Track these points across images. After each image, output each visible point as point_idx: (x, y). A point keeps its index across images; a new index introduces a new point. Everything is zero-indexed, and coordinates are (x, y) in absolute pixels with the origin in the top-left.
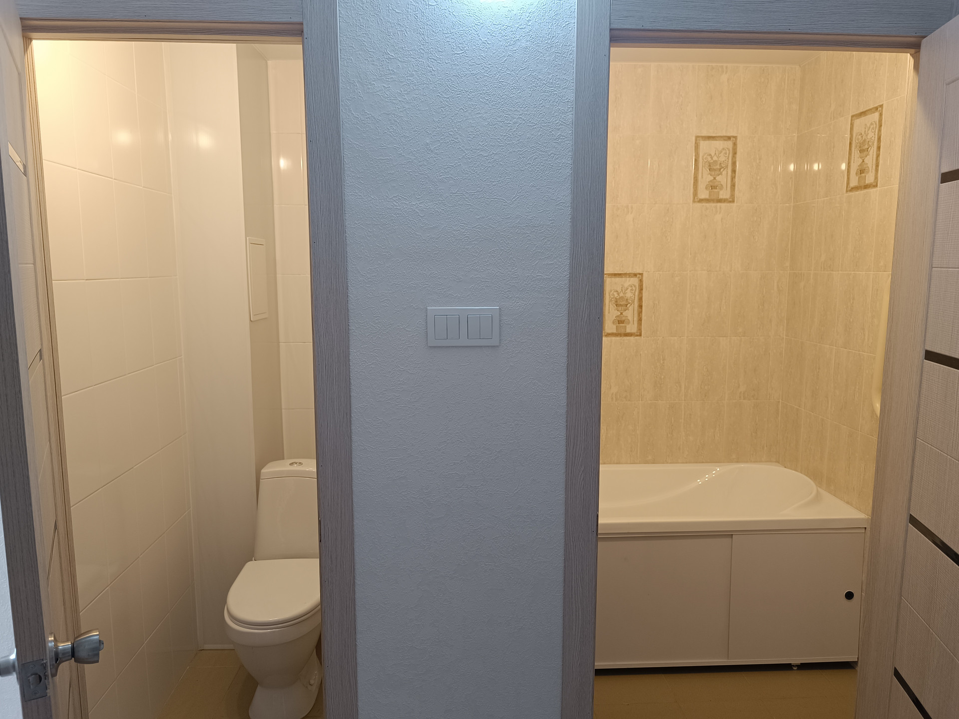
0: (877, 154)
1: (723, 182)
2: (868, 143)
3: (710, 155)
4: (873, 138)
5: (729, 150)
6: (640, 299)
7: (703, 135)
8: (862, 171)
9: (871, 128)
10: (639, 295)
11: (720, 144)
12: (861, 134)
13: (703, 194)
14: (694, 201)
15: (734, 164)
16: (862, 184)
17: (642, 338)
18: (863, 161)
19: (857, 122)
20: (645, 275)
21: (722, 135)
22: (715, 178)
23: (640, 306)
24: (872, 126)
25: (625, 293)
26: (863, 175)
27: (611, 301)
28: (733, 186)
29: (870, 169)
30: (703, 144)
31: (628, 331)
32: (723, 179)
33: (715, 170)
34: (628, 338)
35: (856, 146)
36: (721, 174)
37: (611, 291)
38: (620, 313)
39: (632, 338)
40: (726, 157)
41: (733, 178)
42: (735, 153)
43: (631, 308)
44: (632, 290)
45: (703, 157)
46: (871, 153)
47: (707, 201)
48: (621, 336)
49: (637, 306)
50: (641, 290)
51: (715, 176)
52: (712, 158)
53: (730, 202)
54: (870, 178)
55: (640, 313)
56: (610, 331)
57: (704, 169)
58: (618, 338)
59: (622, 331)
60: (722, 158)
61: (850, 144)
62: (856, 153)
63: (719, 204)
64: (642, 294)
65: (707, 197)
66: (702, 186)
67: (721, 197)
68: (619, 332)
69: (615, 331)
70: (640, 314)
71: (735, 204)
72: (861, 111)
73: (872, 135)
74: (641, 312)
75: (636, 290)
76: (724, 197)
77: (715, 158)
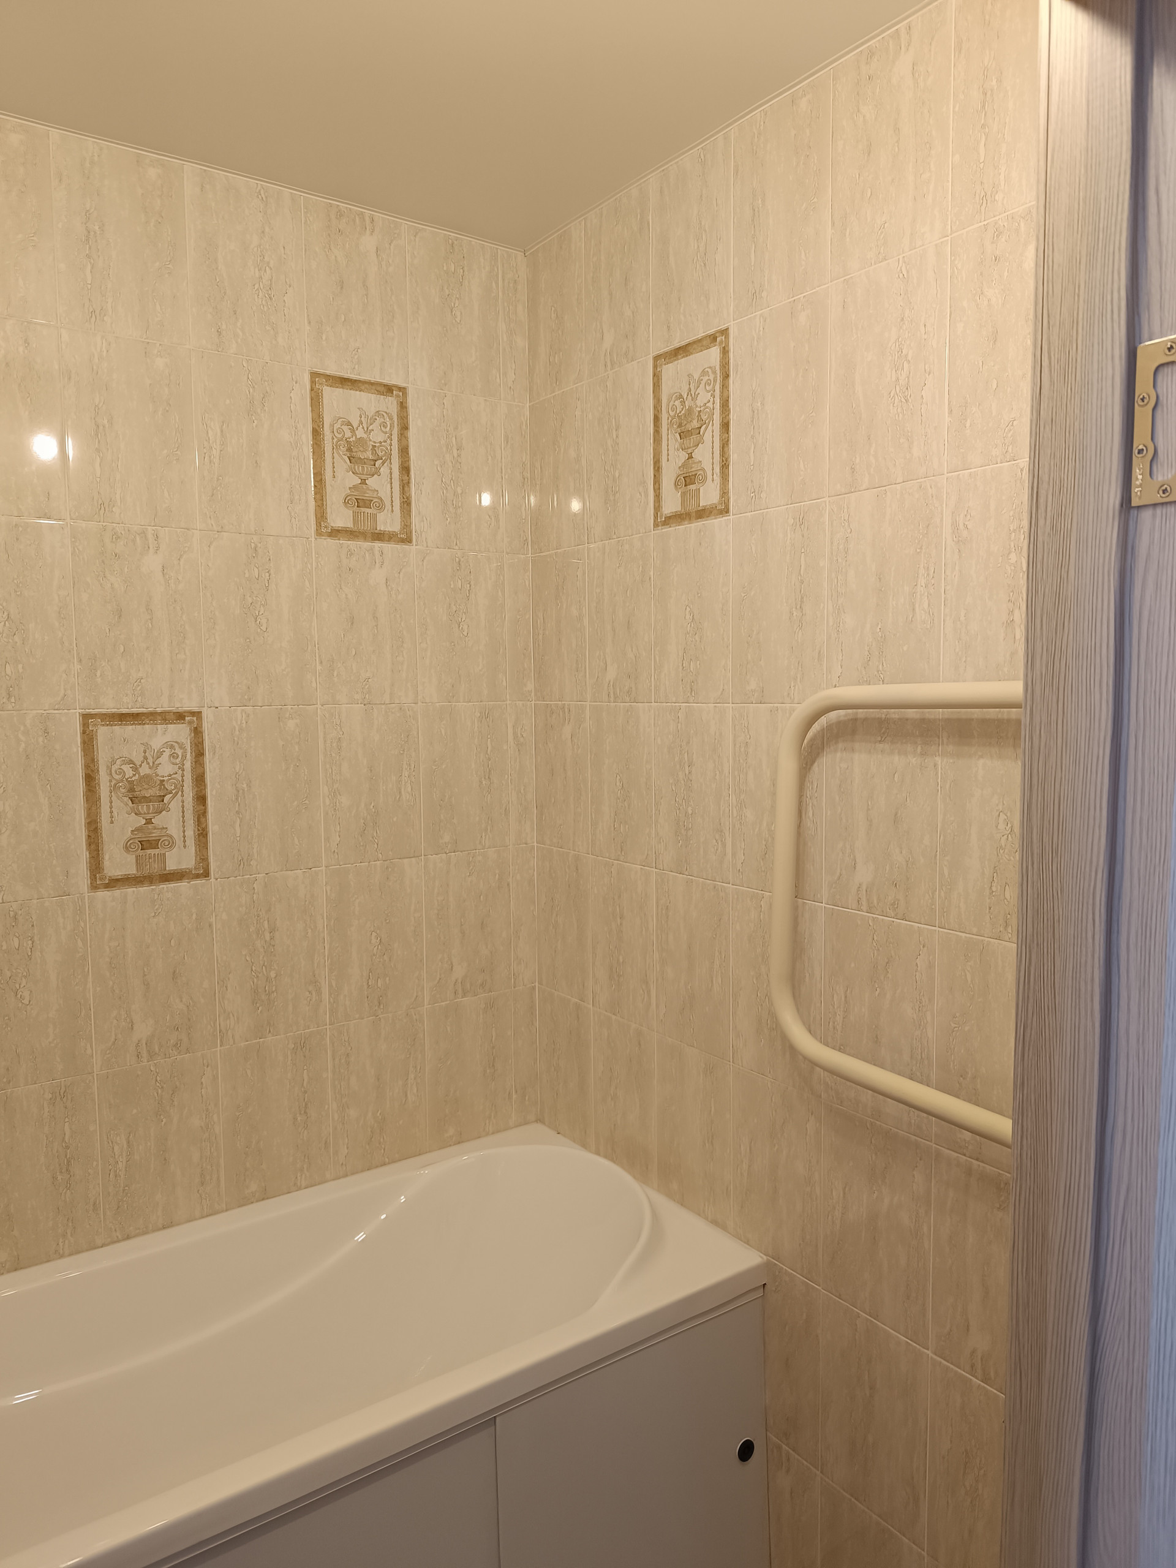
0: (721, 440)
1: (385, 493)
2: (699, 416)
3: (349, 424)
4: (710, 405)
5: (391, 419)
6: (200, 780)
7: (328, 372)
8: (688, 479)
9: (703, 383)
10: (193, 769)
11: (369, 402)
12: (681, 396)
13: (341, 517)
14: (319, 533)
15: (404, 451)
16: (692, 507)
17: (213, 880)
18: (690, 457)
19: (669, 371)
20: (208, 715)
21: (372, 380)
22: (363, 482)
23: (201, 799)
24: (705, 378)
25: (155, 766)
26: (692, 487)
27: (114, 788)
28: (406, 503)
29: (709, 473)
30: (332, 396)
31: (171, 865)
32: (383, 484)
33: (362, 461)
34: (172, 885)
35: (671, 424)
36: (377, 472)
37: (114, 762)
38: (144, 821)
39: (183, 885)
40: (386, 433)
41: (405, 485)
42: (404, 428)
43: (175, 805)
44: (173, 756)
45: (332, 426)
46: (707, 437)
47: (351, 534)
48: (151, 883)
49: (191, 799)
50: (199, 754)
51: (363, 477)
52: (353, 431)
53: (403, 541)
54: (709, 495)
55: (201, 816)
56: (117, 873)
57: (335, 454)
58: (144, 890)
59: (155, 868)
60: (377, 436)
61: (657, 419)
62: (671, 440)
63: (377, 545)
64: (202, 765)
65: (350, 524)
66: (334, 497)
67: (381, 527)
68: (146, 872)
69: (132, 871)
70: (203, 820)
71: (412, 548)
72: (677, 345)
73: (706, 398)
74: (205, 813)
75: (184, 757)
76: (389, 528)
77: (360, 433)
